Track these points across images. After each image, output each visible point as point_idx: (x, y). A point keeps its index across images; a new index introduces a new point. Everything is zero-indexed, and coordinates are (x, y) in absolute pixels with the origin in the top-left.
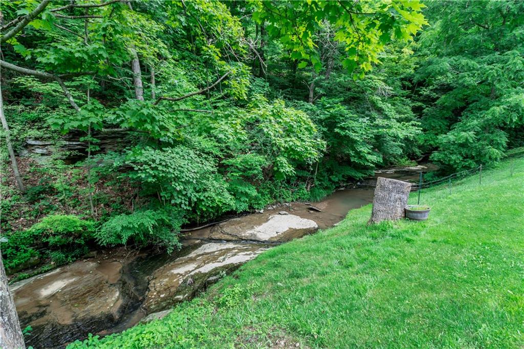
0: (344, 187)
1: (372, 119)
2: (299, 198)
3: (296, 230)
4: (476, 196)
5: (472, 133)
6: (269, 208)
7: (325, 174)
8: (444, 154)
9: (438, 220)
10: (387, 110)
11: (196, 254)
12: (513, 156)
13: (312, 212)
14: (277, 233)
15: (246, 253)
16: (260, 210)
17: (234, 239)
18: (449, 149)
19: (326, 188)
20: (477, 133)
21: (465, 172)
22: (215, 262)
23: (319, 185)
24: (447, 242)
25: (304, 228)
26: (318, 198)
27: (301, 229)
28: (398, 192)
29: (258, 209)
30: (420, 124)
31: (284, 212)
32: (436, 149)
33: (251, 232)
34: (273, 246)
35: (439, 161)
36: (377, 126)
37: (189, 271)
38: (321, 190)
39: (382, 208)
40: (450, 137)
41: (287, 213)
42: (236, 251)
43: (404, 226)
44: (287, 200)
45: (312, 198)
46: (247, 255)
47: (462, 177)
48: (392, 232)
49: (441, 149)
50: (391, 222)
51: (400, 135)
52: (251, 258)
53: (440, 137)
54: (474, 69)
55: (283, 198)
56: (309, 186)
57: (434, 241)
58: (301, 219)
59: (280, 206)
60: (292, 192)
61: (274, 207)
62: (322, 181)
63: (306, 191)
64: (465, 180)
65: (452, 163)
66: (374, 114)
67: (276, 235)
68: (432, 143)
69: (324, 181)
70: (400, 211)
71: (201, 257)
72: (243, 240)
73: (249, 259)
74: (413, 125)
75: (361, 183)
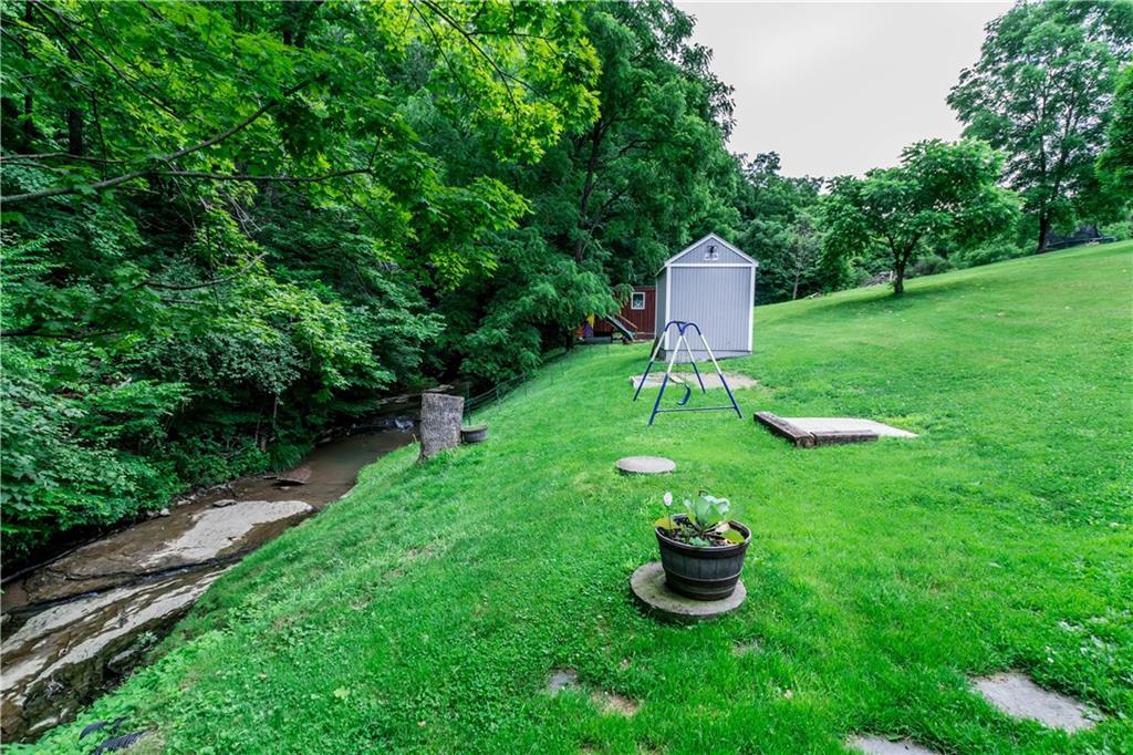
0: (327, 436)
1: (373, 309)
2: (248, 469)
3: (269, 524)
4: (526, 408)
5: (504, 330)
6: (180, 503)
7: (296, 414)
8: (477, 362)
9: (497, 437)
10: (392, 293)
11: (21, 643)
12: (550, 361)
13: (287, 488)
14: (230, 539)
15: (174, 592)
16: (160, 510)
17: (120, 581)
18: (482, 354)
19: (299, 441)
20: (510, 332)
21: (505, 386)
22: (100, 634)
23: (285, 436)
24: (514, 452)
25: (287, 516)
26: (289, 462)
27: (279, 520)
28: (451, 411)
29: (153, 509)
30: (443, 317)
31: (226, 501)
32: (466, 355)
33: (163, 555)
34: (234, 563)
35: (472, 373)
36: (383, 322)
37: (28, 676)
38: (292, 446)
39: (434, 435)
40: (481, 337)
41: (232, 501)
42: (147, 596)
43: (464, 452)
44: (220, 478)
45: (275, 466)
46: (178, 594)
47: (503, 394)
48: (455, 461)
49: (472, 355)
50: (449, 451)
51: (420, 335)
52: (195, 595)
53: (468, 338)
54: (495, 243)
55: (211, 476)
56: (263, 443)
57: (502, 455)
58: (272, 504)
59: (204, 492)
60: (228, 460)
61: (192, 497)
62: (289, 427)
63: (258, 453)
64: (507, 396)
65: (488, 374)
66: (375, 301)
67: (230, 543)
68: (458, 347)
69: (294, 428)
70: (456, 434)
71: (44, 642)
72: (147, 575)
73: (191, 598)
74: (433, 319)
75: (358, 424)
